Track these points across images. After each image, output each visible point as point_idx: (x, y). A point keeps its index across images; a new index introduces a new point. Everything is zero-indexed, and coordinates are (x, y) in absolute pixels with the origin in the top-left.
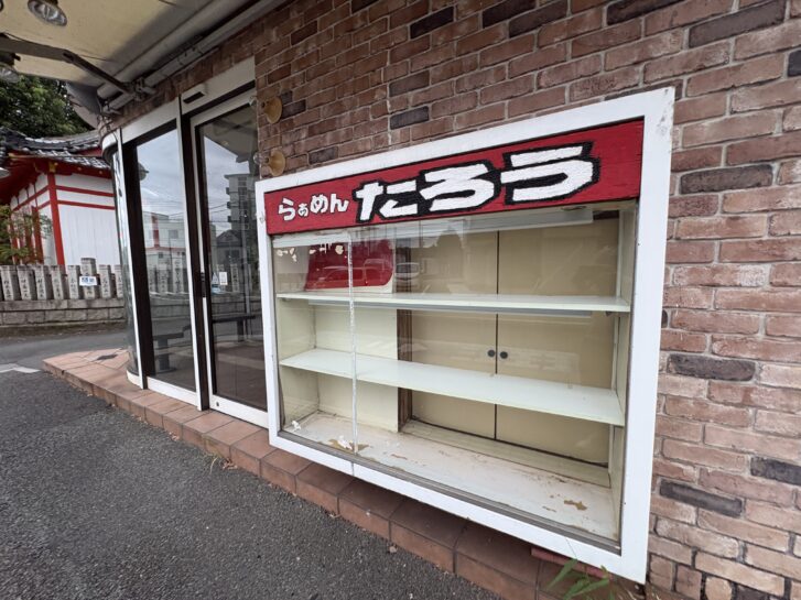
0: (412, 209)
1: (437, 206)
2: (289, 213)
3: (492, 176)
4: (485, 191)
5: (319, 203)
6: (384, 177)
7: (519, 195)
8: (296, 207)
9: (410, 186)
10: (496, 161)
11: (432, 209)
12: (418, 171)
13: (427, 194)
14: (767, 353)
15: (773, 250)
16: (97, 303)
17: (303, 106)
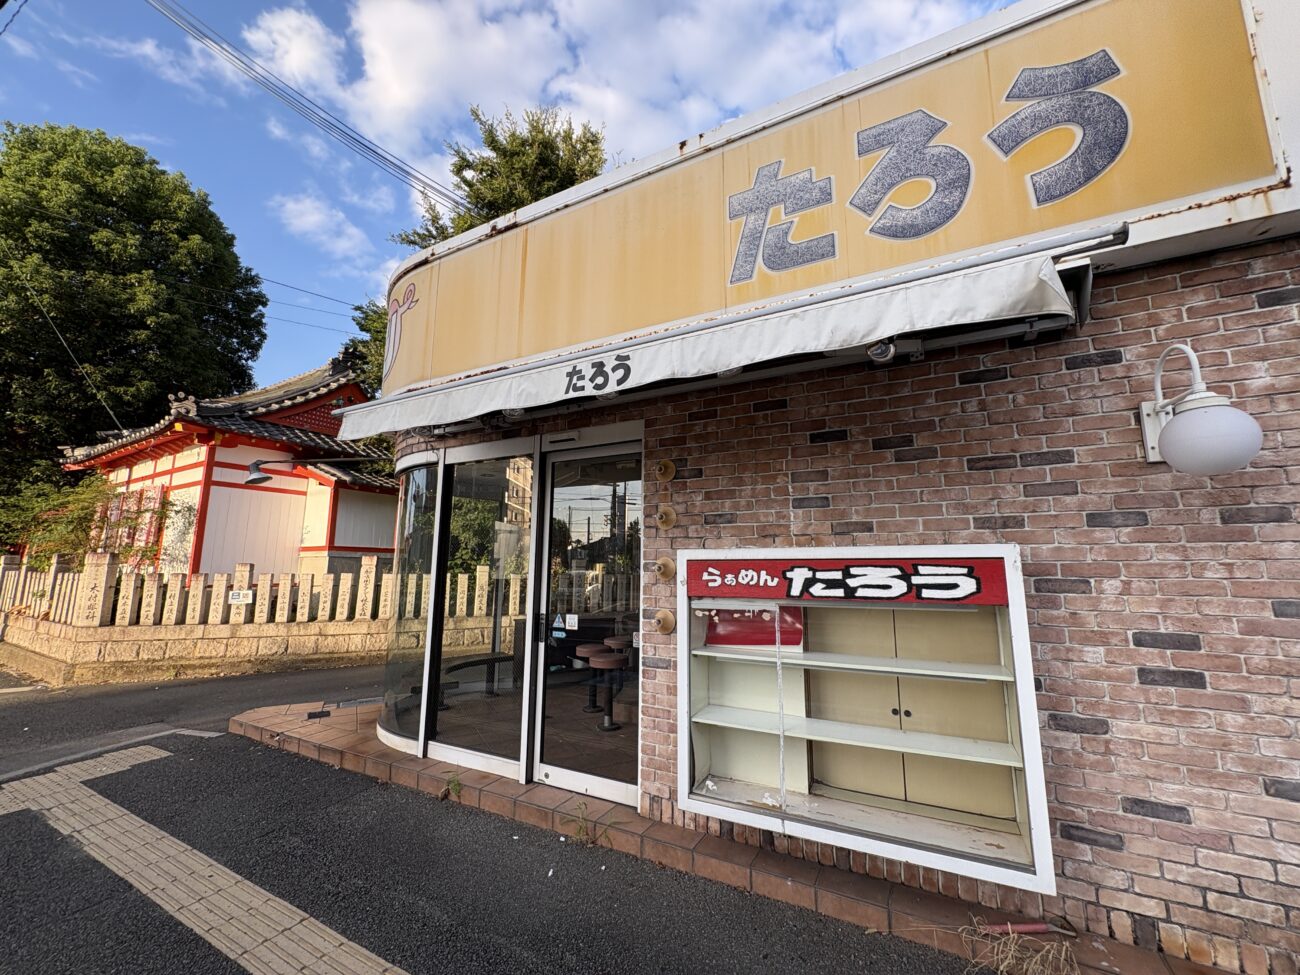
0: (840, 592)
1: (860, 593)
2: (715, 581)
3: (905, 577)
4: (899, 588)
5: (747, 577)
6: (814, 565)
7: (926, 593)
8: (723, 577)
9: (838, 575)
10: (907, 568)
11: (857, 595)
12: (846, 566)
13: (851, 582)
14: (1114, 711)
15: (1102, 638)
16: (248, 629)
17: (699, 473)
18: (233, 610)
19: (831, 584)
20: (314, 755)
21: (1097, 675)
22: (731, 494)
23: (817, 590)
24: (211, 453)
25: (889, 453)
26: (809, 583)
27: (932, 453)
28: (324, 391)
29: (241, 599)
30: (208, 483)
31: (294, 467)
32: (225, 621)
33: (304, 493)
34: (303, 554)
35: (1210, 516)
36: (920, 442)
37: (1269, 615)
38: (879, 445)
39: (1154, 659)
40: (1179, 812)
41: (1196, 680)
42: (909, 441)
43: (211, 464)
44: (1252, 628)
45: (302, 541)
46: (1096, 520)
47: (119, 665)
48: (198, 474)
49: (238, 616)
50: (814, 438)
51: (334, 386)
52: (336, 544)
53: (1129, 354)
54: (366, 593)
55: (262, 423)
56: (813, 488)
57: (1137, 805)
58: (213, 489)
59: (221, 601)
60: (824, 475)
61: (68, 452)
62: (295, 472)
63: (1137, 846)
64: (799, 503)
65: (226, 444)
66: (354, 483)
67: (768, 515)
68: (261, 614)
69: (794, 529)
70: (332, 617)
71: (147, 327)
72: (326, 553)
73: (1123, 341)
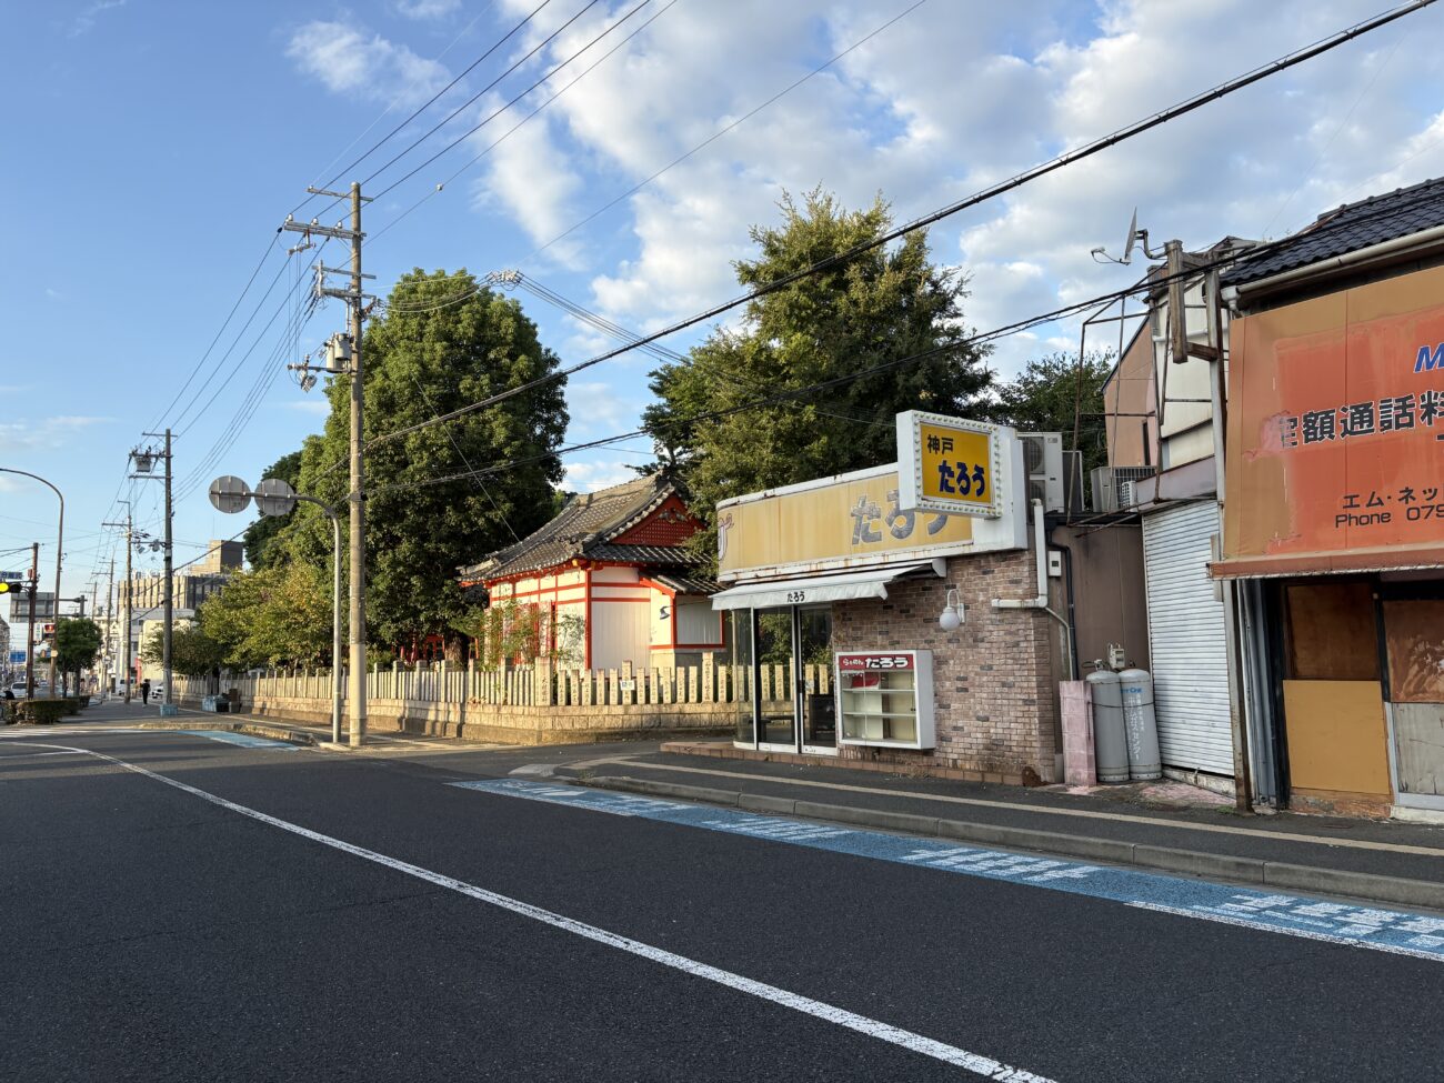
0: (878, 666)
3: (893, 661)
4: (892, 664)
5: (855, 662)
6: (872, 657)
7: (897, 666)
9: (877, 661)
10: (893, 657)
11: (882, 667)
12: (879, 657)
13: (881, 663)
15: (948, 679)
16: (634, 709)
17: (850, 619)
18: (624, 696)
19: (877, 663)
20: (707, 754)
21: (948, 691)
22: (860, 629)
23: (873, 666)
24: (589, 576)
25: (904, 615)
26: (871, 663)
27: (914, 616)
28: (653, 508)
29: (628, 688)
30: (590, 600)
31: (640, 579)
32: (620, 702)
33: (648, 600)
34: (653, 652)
35: (971, 640)
36: (911, 612)
37: (979, 670)
38: (902, 612)
39: (959, 684)
40: (962, 728)
41: (966, 690)
42: (908, 611)
43: (590, 584)
44: (977, 674)
45: (651, 640)
46: (950, 641)
47: (564, 732)
48: (582, 593)
49: (627, 700)
50: (884, 608)
51: (659, 501)
52: (679, 643)
53: (958, 585)
54: (708, 681)
55: (615, 546)
56: (884, 627)
57: (955, 728)
58: (593, 603)
59: (616, 688)
60: (887, 622)
61: (463, 572)
62: (641, 583)
63: (954, 740)
64: (880, 633)
65: (598, 568)
66: (688, 592)
67: (871, 637)
68: (641, 699)
69: (879, 643)
70: (687, 700)
71: (505, 457)
72: (672, 651)
73: (957, 581)
